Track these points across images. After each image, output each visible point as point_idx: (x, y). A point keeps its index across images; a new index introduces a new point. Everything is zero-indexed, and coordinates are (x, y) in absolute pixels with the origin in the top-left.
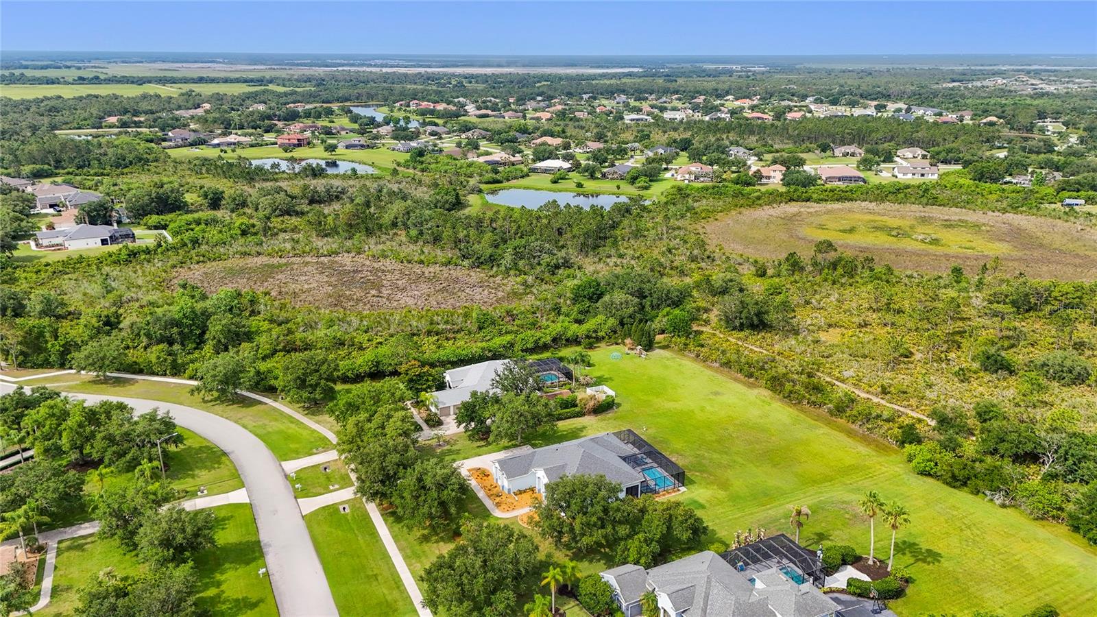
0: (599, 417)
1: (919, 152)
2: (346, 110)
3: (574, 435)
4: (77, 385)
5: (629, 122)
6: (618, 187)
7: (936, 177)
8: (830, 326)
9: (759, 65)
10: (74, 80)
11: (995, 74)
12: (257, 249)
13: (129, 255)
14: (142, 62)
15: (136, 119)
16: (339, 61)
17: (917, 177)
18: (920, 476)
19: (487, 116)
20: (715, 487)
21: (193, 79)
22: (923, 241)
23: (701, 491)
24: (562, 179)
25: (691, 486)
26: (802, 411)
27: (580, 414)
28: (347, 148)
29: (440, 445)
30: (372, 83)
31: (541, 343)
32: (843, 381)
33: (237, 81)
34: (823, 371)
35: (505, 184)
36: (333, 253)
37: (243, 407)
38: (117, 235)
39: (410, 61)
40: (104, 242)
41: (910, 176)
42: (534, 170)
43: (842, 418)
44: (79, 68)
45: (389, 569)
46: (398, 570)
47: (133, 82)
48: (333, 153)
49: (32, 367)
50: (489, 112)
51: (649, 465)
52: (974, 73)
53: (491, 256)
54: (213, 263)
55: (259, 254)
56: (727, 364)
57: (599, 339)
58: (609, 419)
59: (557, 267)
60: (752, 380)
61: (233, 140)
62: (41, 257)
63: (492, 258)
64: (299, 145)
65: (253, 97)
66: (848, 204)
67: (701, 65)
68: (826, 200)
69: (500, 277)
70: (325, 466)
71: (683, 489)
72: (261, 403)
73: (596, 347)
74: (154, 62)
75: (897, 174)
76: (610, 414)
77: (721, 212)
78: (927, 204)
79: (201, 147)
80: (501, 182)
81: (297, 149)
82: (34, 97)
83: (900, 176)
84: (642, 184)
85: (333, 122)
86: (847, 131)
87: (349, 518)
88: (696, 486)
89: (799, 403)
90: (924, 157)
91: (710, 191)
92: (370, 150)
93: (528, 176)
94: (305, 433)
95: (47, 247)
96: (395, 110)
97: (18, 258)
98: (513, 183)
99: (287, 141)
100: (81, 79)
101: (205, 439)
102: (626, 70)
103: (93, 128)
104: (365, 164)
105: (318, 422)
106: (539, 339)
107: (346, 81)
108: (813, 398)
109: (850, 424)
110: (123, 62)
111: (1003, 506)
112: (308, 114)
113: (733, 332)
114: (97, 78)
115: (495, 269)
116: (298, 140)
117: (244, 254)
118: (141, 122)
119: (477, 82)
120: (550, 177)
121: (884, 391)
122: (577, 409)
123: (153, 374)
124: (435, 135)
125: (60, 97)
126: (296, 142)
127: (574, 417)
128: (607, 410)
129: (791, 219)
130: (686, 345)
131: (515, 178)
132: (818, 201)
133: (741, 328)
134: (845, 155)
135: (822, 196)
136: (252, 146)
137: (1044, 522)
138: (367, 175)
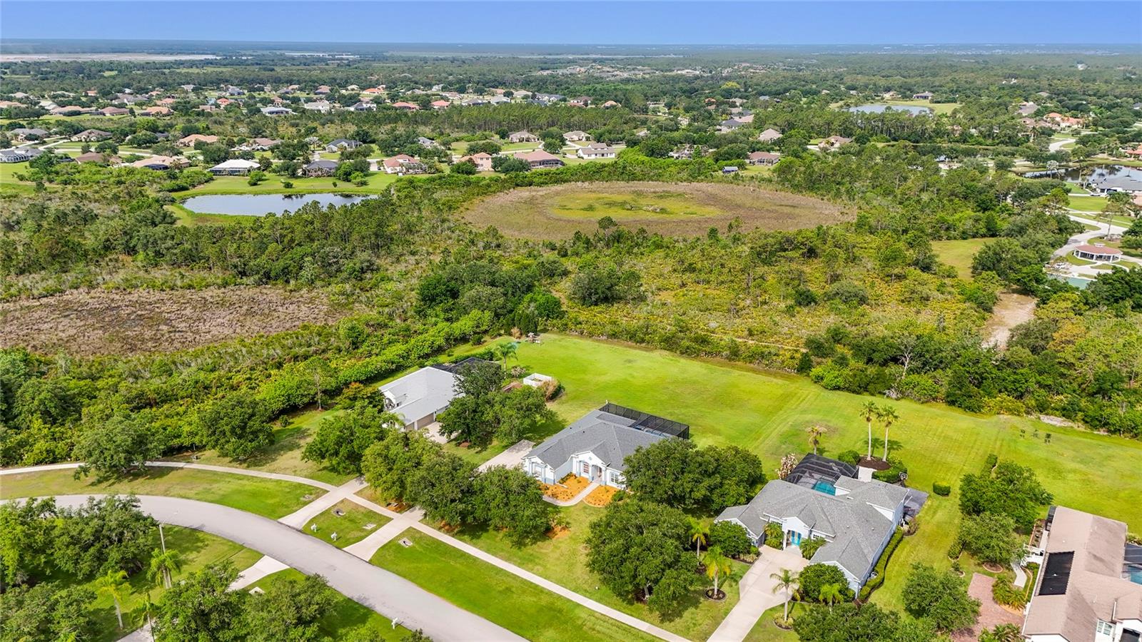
0: (556, 401)
1: (583, 135)
5: (271, 115)
6: (335, 185)
7: (613, 156)
9: (347, 52)
11: (570, 62)
17: (599, 157)
18: (834, 392)
19: (79, 113)
22: (654, 211)
24: (260, 180)
26: (706, 361)
31: (435, 346)
32: (713, 332)
34: (692, 327)
35: (192, 191)
36: (54, 291)
41: (593, 157)
42: (218, 173)
43: (739, 361)
45: (514, 579)
46: (524, 577)
50: (78, 108)
52: (554, 62)
56: (614, 336)
59: (363, 271)
60: (644, 345)
66: (565, 185)
67: (282, 52)
68: (547, 183)
69: (304, 290)
70: (336, 509)
72: (172, 469)
73: (484, 342)
75: (582, 155)
76: (563, 397)
77: (465, 201)
78: (629, 180)
80: (187, 189)
83: (586, 157)
84: (358, 180)
86: (511, 118)
87: (417, 549)
89: (698, 355)
90: (588, 139)
93: (216, 179)
94: (270, 485)
98: (200, 188)
102: (202, 57)
105: (274, 471)
108: (707, 349)
109: (748, 364)
111: (897, 399)
115: (292, 282)
120: (244, 179)
121: (751, 334)
124: (35, 139)
128: (559, 394)
129: (531, 202)
131: (200, 183)
132: (540, 184)
133: (596, 302)
134: (521, 140)
135: (542, 180)
137: (929, 404)
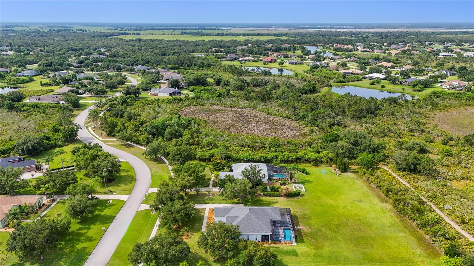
0: (289, 199)
2: (302, 47)
3: (268, 204)
4: (117, 145)
5: (442, 56)
6: (403, 89)
8: (463, 178)
10: (216, 34)
12: (218, 103)
13: (173, 100)
14: (245, 27)
15: (221, 49)
16: (321, 26)
19: (366, 51)
20: (312, 248)
21: (256, 34)
23: (303, 247)
24: (377, 83)
25: (300, 244)
26: (402, 221)
27: (280, 196)
28: (289, 64)
29: (209, 195)
30: (326, 36)
32: (441, 210)
33: (272, 35)
34: (434, 203)
35: (347, 83)
36: (244, 107)
37: (157, 163)
38: (177, 92)
39: (354, 26)
40: (170, 94)
42: (366, 78)
43: (423, 230)
44: (221, 30)
47: (234, 35)
48: (282, 66)
49: (111, 136)
50: (368, 50)
51: (289, 228)
53: (303, 116)
54: (200, 107)
55: (218, 104)
56: (379, 187)
57: (322, 162)
58: (293, 201)
59: (334, 125)
60: (386, 198)
61: (247, 59)
62: (148, 98)
63: (303, 117)
64: (271, 62)
65: (270, 42)
69: (304, 126)
71: (295, 244)
72: (165, 163)
73: (319, 166)
74: (249, 27)
76: (295, 199)
77: (454, 107)
79: (235, 61)
80: (345, 82)
81: (269, 63)
82: (195, 40)
84: (418, 88)
85: (295, 52)
87: (152, 216)
88: (303, 244)
89: (402, 216)
91: (455, 95)
92: (299, 65)
93: (361, 80)
95: (153, 94)
96: (325, 48)
97: (141, 97)
98: (351, 83)
99: (267, 60)
100: (218, 34)
101: (135, 173)
103: (205, 52)
104: (292, 71)
106: (290, 157)
107: (315, 35)
108: (413, 216)
109: (425, 235)
110: (238, 28)
112: (285, 49)
113: (398, 171)
114: (223, 33)
115: (303, 122)
116: (271, 60)
117: (213, 104)
118: (222, 50)
119: (376, 36)
120: (371, 81)
122: (278, 193)
123: (141, 145)
124: (332, 60)
125: (204, 40)
126: (270, 60)
127: (275, 196)
128: (294, 197)
130: (365, 173)
131: (354, 81)
133: (404, 170)
136: (253, 61)
138: (286, 76)
